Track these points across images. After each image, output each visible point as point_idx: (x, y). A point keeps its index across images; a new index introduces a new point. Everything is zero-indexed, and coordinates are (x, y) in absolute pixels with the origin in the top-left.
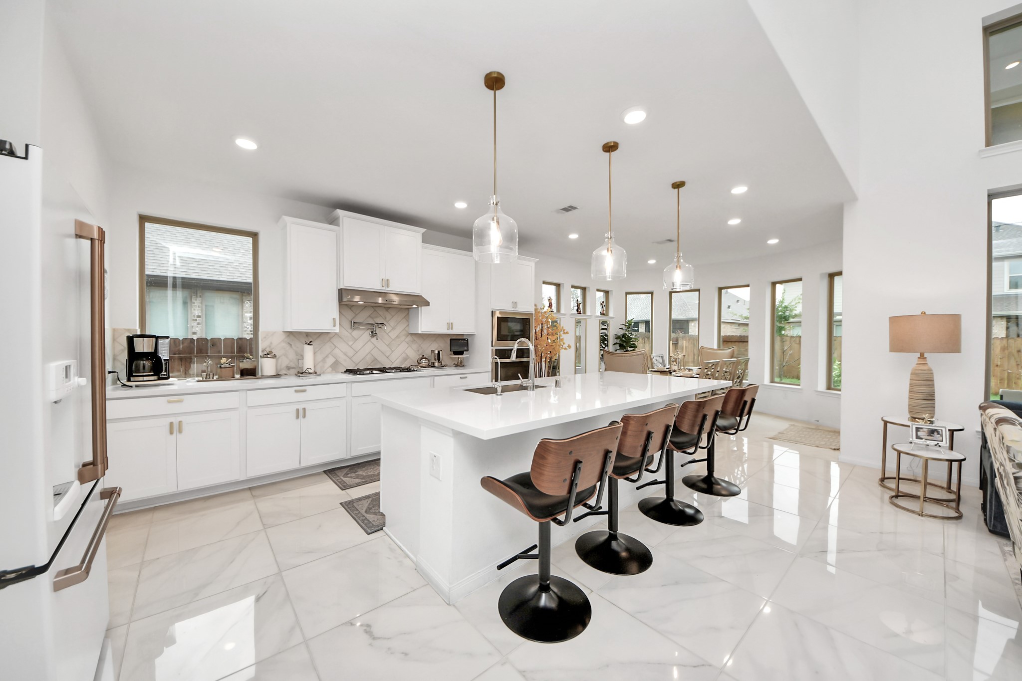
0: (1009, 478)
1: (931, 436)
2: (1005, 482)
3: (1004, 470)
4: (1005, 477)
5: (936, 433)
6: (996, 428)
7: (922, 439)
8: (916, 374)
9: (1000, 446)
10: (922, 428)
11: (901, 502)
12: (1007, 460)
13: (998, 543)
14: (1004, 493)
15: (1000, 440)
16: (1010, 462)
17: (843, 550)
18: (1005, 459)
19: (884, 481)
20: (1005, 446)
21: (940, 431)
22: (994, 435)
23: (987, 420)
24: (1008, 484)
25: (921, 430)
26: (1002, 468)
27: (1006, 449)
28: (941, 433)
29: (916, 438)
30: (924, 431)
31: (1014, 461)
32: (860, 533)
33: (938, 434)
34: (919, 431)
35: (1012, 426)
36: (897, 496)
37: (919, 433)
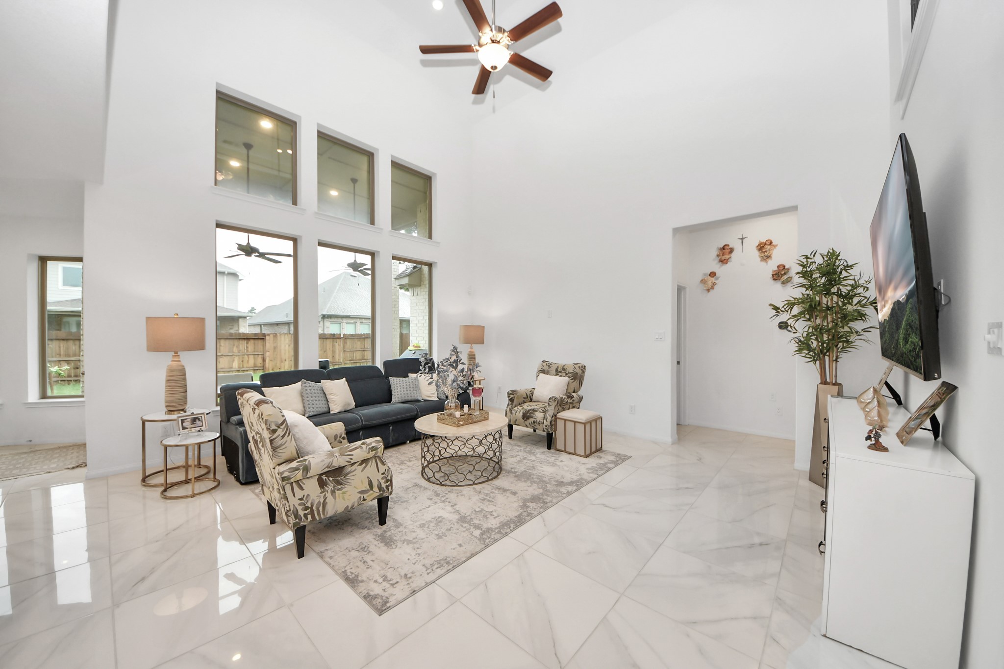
0: (265, 441)
1: (194, 424)
2: (260, 446)
3: (261, 437)
4: (260, 442)
5: (197, 421)
6: (255, 409)
7: (187, 428)
8: (172, 371)
9: (258, 420)
10: (186, 419)
11: (172, 493)
12: (265, 429)
13: (250, 489)
14: (258, 453)
15: (259, 416)
16: (267, 430)
17: (153, 568)
18: (263, 430)
19: (145, 481)
20: (264, 420)
21: (200, 418)
22: (253, 413)
23: (245, 402)
24: (263, 446)
25: (186, 421)
26: (258, 435)
27: (265, 422)
28: (201, 419)
29: (183, 429)
30: (188, 421)
31: (270, 429)
32: (157, 541)
33: (199, 420)
34: (184, 422)
35: (267, 405)
36: (165, 490)
37: (184, 424)
